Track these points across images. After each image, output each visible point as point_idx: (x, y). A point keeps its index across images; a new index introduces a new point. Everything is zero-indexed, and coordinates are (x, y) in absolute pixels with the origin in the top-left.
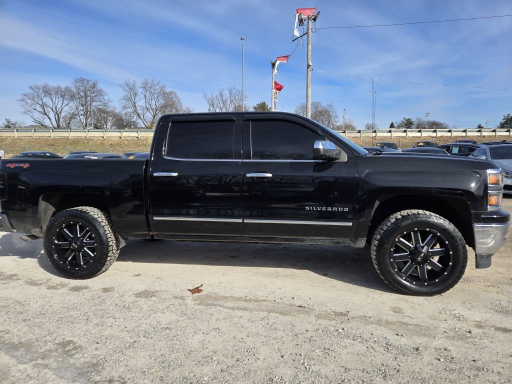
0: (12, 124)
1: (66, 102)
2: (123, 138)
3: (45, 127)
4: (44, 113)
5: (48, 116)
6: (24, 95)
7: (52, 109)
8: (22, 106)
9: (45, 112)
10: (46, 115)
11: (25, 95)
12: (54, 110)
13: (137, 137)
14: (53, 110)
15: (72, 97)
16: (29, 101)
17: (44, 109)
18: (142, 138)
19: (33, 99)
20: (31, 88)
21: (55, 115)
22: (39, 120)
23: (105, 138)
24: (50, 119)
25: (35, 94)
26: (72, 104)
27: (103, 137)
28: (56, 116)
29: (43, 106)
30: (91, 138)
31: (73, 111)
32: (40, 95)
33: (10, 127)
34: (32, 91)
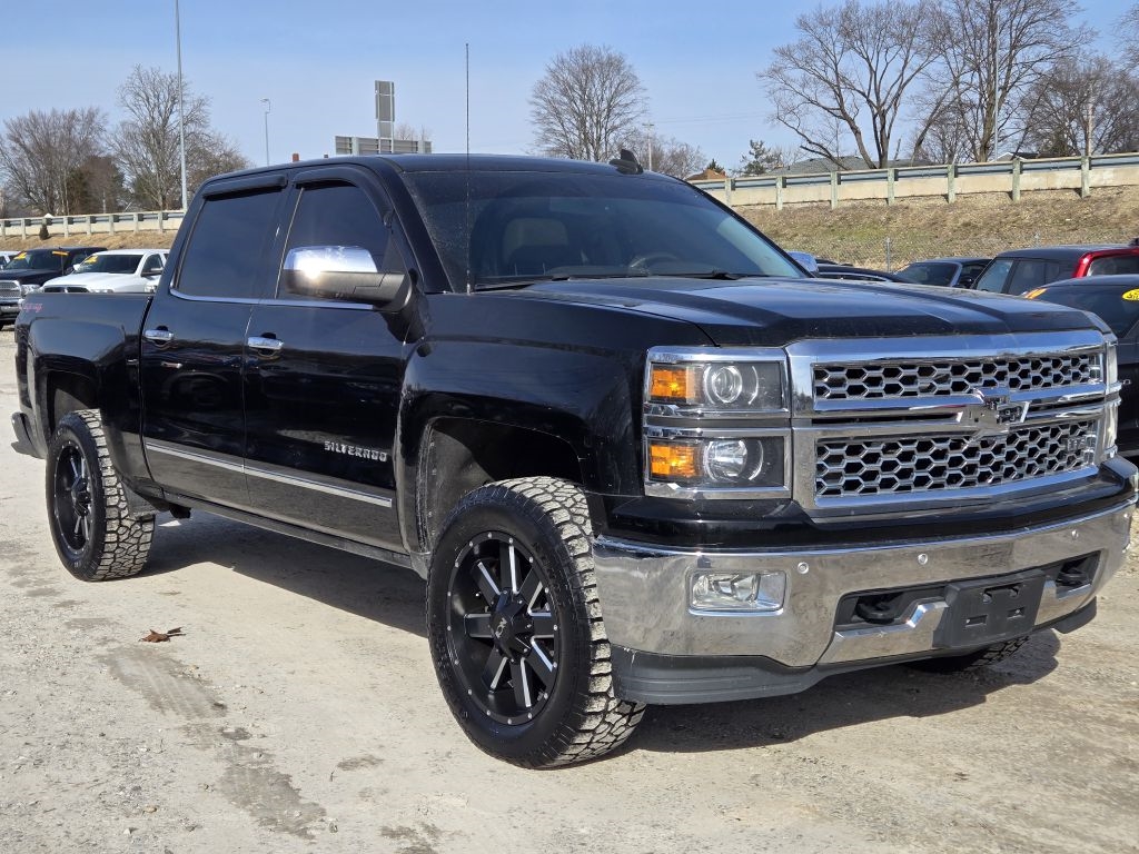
0: (769, 160)
1: (915, 61)
2: (1018, 197)
3: (839, 163)
4: (839, 113)
5: (851, 121)
6: (783, 53)
7: (867, 97)
8: (772, 93)
9: (841, 108)
10: (845, 117)
11: (786, 53)
12: (873, 98)
13: (1078, 191)
14: (869, 101)
15: (941, 38)
16: (797, 74)
17: (840, 95)
18: (1095, 195)
19: (806, 64)
20: (803, 25)
21: (874, 119)
22: (821, 142)
23: (952, 198)
24: (856, 132)
25: (816, 46)
26: (938, 66)
27: (946, 196)
28: (878, 119)
29: (838, 85)
30: (905, 203)
31: (939, 95)
32: (831, 47)
33: (760, 171)
34: (806, 36)
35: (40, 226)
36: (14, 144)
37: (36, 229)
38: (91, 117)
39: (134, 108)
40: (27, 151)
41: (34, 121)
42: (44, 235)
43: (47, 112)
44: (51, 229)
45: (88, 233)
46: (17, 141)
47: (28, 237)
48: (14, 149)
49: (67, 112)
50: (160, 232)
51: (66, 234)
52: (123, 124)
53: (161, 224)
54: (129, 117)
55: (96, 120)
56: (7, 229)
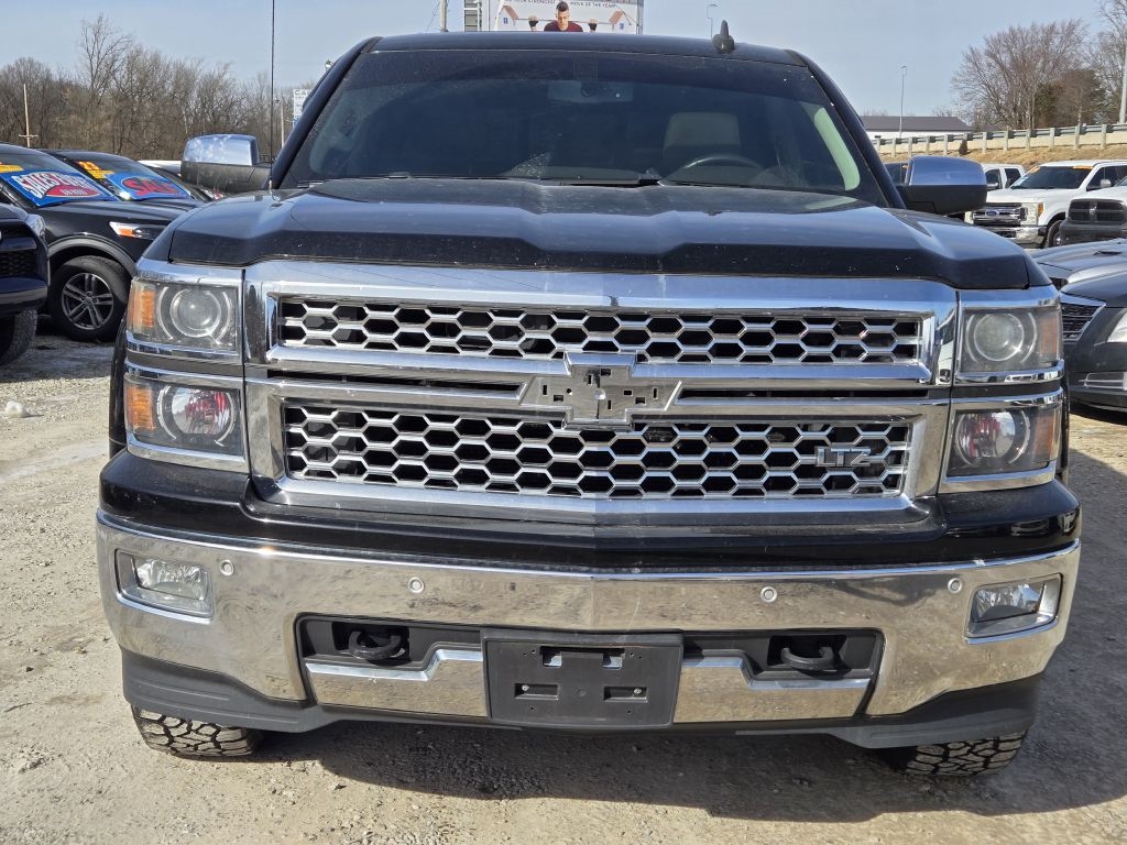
35: (961, 142)
36: (991, 60)
37: (956, 145)
38: (1071, 28)
39: (1113, 17)
40: (1002, 67)
41: (1013, 36)
42: (964, 150)
43: (1027, 26)
44: (971, 145)
45: (1005, 149)
46: (994, 56)
47: (949, 152)
48: (989, 65)
49: (1047, 23)
50: (1075, 148)
51: (984, 149)
52: (1101, 35)
53: (1077, 139)
54: (1108, 28)
55: (1076, 32)
56: (931, 144)
